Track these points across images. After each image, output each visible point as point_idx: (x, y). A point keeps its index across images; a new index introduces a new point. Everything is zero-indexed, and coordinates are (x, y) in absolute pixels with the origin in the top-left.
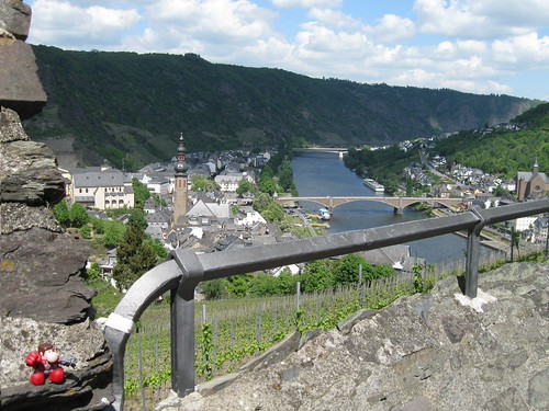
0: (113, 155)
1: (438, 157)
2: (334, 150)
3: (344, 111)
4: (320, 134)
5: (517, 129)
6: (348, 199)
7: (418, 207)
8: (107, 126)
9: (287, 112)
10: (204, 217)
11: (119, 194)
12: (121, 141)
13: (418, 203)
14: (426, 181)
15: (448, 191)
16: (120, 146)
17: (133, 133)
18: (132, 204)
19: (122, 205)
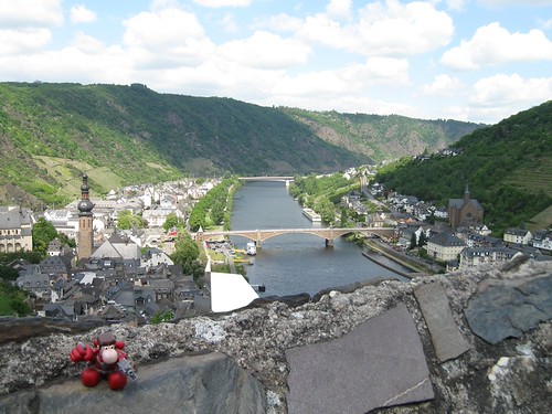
0: (42, 191)
1: (377, 184)
2: (281, 179)
3: (294, 139)
4: (270, 162)
5: (454, 154)
6: (276, 231)
7: (351, 237)
8: (41, 160)
9: (235, 141)
10: (108, 259)
11: (16, 237)
12: (54, 175)
13: (351, 234)
14: (362, 210)
15: (382, 220)
16: (52, 180)
17: (69, 166)
18: (30, 247)
19: (18, 249)
